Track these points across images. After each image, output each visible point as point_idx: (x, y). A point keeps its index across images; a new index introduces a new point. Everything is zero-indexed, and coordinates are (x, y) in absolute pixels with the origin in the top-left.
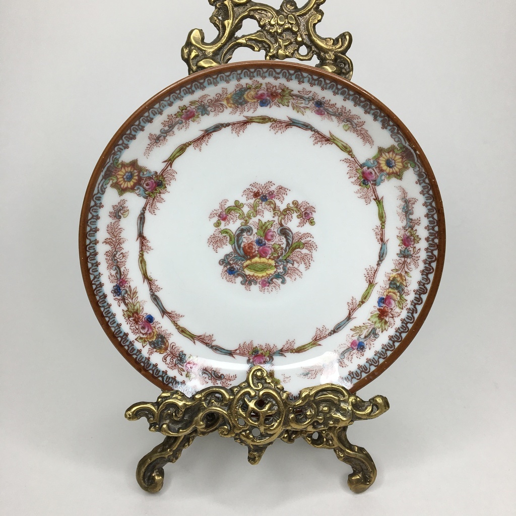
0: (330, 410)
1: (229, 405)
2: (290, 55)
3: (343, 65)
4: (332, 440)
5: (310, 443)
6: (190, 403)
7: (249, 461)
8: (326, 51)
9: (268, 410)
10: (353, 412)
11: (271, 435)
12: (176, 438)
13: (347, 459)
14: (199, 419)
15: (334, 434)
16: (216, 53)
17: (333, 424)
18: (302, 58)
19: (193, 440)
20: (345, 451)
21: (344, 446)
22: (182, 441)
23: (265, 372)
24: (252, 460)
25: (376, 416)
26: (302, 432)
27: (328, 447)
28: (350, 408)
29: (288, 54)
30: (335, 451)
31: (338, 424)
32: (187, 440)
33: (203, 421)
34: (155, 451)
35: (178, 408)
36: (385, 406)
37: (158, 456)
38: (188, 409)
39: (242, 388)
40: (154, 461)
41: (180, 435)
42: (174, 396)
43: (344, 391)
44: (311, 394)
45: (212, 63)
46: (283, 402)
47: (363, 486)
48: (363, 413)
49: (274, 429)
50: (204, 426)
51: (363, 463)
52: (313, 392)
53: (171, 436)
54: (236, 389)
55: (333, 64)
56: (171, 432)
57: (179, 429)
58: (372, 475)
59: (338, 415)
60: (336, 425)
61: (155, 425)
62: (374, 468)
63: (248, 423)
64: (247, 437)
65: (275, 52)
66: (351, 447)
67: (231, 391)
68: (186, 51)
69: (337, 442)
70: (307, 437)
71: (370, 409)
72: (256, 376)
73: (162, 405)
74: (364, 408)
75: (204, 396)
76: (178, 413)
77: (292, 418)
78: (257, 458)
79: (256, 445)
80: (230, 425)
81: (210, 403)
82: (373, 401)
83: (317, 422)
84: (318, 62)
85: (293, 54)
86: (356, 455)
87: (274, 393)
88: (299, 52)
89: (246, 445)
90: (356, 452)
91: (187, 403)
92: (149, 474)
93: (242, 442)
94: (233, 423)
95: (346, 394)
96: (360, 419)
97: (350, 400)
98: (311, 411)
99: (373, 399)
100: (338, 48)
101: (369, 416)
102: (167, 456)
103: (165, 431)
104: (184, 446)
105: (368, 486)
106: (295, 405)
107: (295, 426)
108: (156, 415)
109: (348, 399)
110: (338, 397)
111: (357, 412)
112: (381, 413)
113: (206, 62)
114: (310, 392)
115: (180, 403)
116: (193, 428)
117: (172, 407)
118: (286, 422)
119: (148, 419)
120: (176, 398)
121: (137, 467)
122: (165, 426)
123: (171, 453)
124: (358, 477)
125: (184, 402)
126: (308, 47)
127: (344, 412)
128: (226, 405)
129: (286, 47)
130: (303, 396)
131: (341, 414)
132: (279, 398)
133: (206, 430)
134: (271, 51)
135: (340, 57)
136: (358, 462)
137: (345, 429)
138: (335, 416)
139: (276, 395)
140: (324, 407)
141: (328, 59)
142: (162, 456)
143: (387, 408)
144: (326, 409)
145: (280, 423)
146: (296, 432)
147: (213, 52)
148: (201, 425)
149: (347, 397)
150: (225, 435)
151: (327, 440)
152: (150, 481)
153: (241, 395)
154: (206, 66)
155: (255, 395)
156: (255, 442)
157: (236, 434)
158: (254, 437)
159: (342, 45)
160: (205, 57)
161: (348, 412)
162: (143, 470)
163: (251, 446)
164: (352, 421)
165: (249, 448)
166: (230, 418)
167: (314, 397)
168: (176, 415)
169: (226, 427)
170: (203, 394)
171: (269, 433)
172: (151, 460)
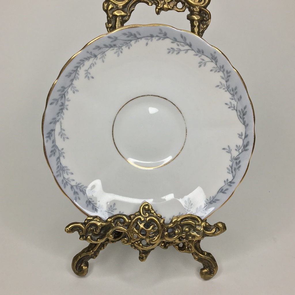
0: (190, 230)
1: (128, 226)
2: (171, 8)
3: (204, 15)
4: (191, 248)
5: (177, 249)
6: (104, 224)
7: (139, 259)
8: (194, 6)
9: (152, 229)
10: (204, 231)
11: (153, 244)
12: (96, 245)
13: (200, 260)
14: (110, 234)
15: (192, 244)
16: (124, 6)
17: (192, 238)
18: (179, 10)
19: (106, 245)
20: (199, 255)
21: (198, 251)
22: (99, 246)
23: (150, 206)
24: (141, 259)
25: (218, 234)
26: (172, 243)
27: (188, 252)
28: (202, 230)
29: (170, 7)
30: (193, 254)
31: (194, 238)
32: (103, 245)
33: (112, 235)
34: (83, 251)
35: (97, 226)
36: (224, 229)
37: (85, 254)
38: (103, 227)
39: (136, 216)
40: (82, 258)
41: (98, 242)
42: (95, 220)
43: (199, 219)
44: (178, 220)
45: (122, 13)
46: (161, 225)
47: (209, 276)
48: (210, 232)
49: (155, 241)
50: (113, 238)
51: (210, 262)
52: (179, 219)
53: (93, 243)
54: (132, 216)
55: (198, 15)
56: (93, 241)
57: (98, 239)
58: (215, 270)
59: (195, 233)
60: (193, 239)
61: (83, 236)
62: (216, 265)
63: (139, 237)
64: (139, 245)
65: (161, 6)
66: (202, 252)
67: (129, 217)
68: (106, 5)
69: (194, 249)
70: (176, 245)
71: (215, 231)
72: (145, 209)
73: (87, 225)
74: (210, 229)
75: (113, 220)
76: (97, 229)
77: (166, 234)
78: (144, 258)
79: (144, 250)
80: (128, 237)
81: (116, 224)
82: (216, 226)
83: (182, 237)
84: (189, 13)
85: (173, 8)
86: (205, 257)
87: (156, 219)
88: (177, 6)
89: (138, 250)
90: (205, 255)
91: (103, 224)
92: (80, 265)
93: (135, 248)
94: (130, 237)
95: (200, 221)
96: (208, 236)
97: (202, 225)
98: (178, 231)
99: (216, 224)
100: (202, 4)
101: (214, 234)
102: (90, 255)
103: (89, 240)
104: (101, 249)
105: (212, 276)
106: (168, 227)
107: (168, 239)
108: (84, 230)
109: (201, 224)
110: (195, 222)
111: (207, 232)
112: (221, 233)
113: (118, 13)
114: (178, 219)
115: (99, 224)
116: (106, 239)
117: (94, 226)
118: (163, 237)
119: (79, 233)
120: (96, 221)
121: (72, 261)
122: (89, 237)
123: (93, 253)
124: (206, 271)
125: (101, 223)
126: (183, 3)
127: (198, 232)
128: (126, 226)
129: (169, 3)
130: (173, 221)
131: (197, 233)
132: (158, 223)
133: (114, 240)
134: (159, 5)
135: (203, 10)
136: (206, 262)
137: (199, 241)
138: (192, 234)
139: (157, 221)
140: (186, 228)
141: (195, 12)
142: (87, 255)
143: (225, 230)
144: (187, 229)
145: (159, 237)
146: (169, 243)
147: (123, 6)
148: (111, 237)
149: (200, 223)
150: (125, 243)
151: (188, 248)
152: (80, 269)
153: (135, 220)
154: (118, 15)
155: (144, 220)
156: (143, 248)
157: (132, 243)
158: (142, 245)
159: (204, 2)
160: (118, 9)
161: (201, 232)
162: (76, 262)
163: (141, 251)
164: (203, 237)
165: (140, 252)
166: (128, 233)
167: (180, 222)
168: (96, 231)
169: (126, 239)
170: (112, 218)
171: (152, 243)
172: (81, 257)
